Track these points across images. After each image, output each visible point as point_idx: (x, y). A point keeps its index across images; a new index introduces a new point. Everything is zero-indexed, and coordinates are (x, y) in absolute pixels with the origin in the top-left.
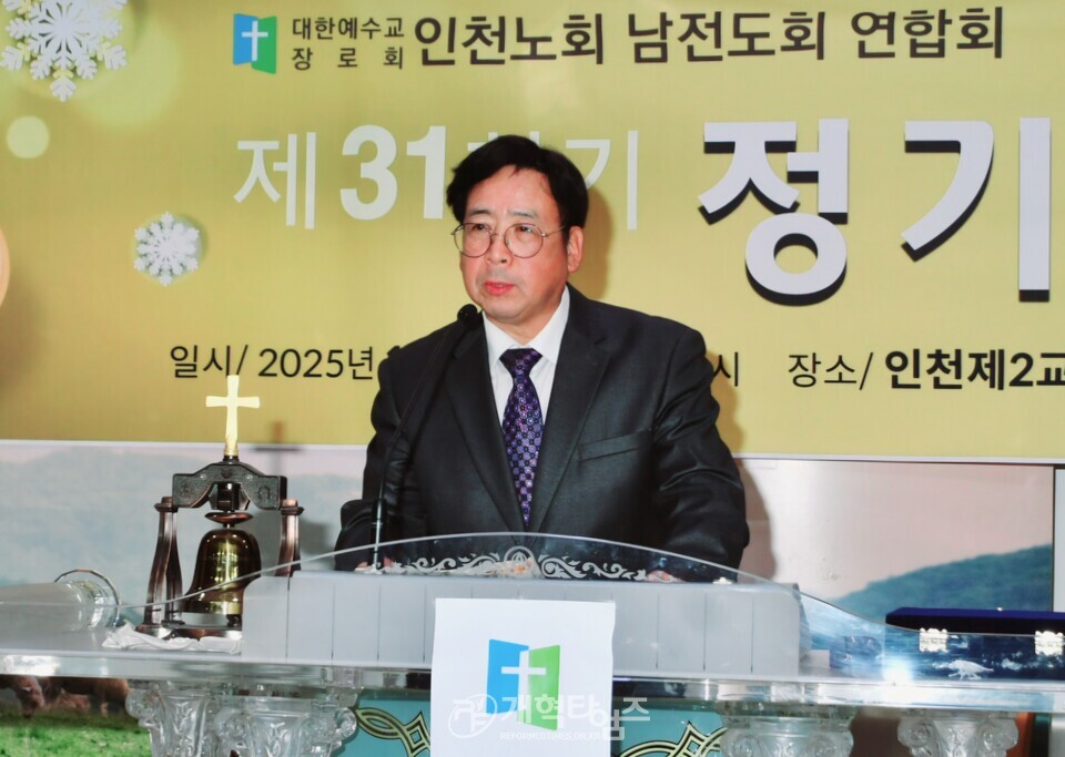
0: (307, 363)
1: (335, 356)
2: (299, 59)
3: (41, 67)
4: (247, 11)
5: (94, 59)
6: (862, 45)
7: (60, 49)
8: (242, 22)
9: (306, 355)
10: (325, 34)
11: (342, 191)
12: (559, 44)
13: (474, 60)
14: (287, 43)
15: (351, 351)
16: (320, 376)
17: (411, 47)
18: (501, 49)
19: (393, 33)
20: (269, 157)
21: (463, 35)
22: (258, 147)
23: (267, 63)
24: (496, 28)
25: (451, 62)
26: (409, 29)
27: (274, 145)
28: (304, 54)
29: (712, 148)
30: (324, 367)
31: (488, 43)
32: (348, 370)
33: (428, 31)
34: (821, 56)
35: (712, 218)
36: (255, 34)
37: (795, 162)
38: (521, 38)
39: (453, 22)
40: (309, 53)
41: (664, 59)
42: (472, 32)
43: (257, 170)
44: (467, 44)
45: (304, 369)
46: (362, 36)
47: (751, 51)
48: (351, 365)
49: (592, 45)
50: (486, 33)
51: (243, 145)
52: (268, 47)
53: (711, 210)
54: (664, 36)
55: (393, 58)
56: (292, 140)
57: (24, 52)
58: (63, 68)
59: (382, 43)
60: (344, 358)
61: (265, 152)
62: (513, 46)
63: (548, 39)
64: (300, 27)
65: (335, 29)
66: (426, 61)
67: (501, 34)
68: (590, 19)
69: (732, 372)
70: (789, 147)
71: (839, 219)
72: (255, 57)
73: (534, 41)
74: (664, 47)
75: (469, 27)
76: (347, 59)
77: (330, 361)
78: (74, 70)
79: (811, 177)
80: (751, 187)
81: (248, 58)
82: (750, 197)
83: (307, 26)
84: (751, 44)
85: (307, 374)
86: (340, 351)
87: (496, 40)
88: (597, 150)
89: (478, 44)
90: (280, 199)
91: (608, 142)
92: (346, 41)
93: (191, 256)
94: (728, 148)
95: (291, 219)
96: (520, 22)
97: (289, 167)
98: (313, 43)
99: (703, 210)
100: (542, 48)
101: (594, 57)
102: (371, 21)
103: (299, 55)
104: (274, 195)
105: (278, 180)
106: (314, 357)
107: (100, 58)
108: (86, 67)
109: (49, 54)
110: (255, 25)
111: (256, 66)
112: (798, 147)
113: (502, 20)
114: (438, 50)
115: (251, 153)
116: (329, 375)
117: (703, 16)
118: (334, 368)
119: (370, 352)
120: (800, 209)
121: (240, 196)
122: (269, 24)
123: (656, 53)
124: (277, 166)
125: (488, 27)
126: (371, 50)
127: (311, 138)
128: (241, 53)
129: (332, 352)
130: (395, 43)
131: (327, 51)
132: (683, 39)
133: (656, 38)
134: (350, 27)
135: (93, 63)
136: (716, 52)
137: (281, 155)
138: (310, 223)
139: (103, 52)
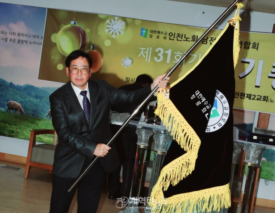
3: (111, 33)
4: (144, 28)
7: (114, 30)
8: (142, 29)
10: (155, 33)
11: (155, 57)
12: (191, 39)
13: (177, 40)
14: (149, 33)
17: (168, 37)
18: (182, 39)
19: (165, 34)
20: (144, 51)
21: (176, 36)
22: (143, 49)
23: (145, 36)
24: (181, 35)
25: (174, 40)
26: (168, 34)
27: (145, 49)
28: (151, 36)
31: (180, 38)
33: (171, 34)
36: (144, 32)
38: (185, 38)
39: (175, 34)
40: (152, 36)
41: (206, 44)
42: (177, 36)
43: (142, 52)
44: (177, 37)
46: (161, 34)
49: (196, 40)
50: (180, 36)
51: (140, 48)
52: (146, 34)
54: (207, 40)
55: (165, 38)
56: (148, 48)
57: (109, 30)
58: (114, 33)
59: (163, 35)
61: (144, 50)
62: (183, 38)
63: (189, 38)
64: (151, 31)
65: (157, 32)
66: (170, 39)
67: (182, 37)
68: (196, 36)
72: (144, 35)
73: (187, 38)
74: (207, 42)
75: (177, 35)
76: (158, 37)
78: (116, 34)
83: (152, 31)
89: (178, 38)
91: (196, 55)
92: (158, 34)
93: (130, 64)
95: (146, 60)
96: (185, 35)
97: (147, 52)
98: (153, 34)
100: (188, 39)
102: (162, 32)
104: (144, 56)
105: (145, 54)
108: (118, 33)
109: (112, 31)
110: (144, 30)
113: (182, 34)
114: (172, 38)
115: (141, 50)
117: (213, 38)
121: (139, 56)
122: (146, 30)
124: (145, 52)
125: (180, 35)
126: (162, 36)
127: (151, 48)
128: (142, 34)
130: (165, 36)
131: (155, 36)
132: (210, 41)
133: (206, 40)
134: (159, 32)
137: (146, 51)
138: (149, 62)
139: (121, 31)
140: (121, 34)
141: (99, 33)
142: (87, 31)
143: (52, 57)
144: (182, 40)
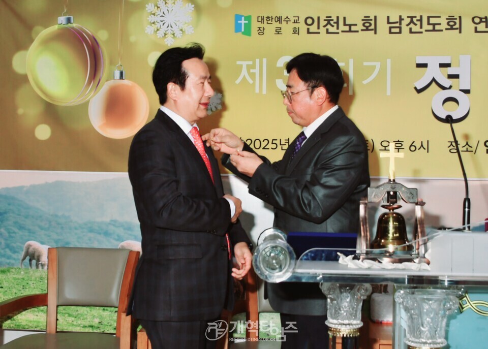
0: (263, 144)
1: (274, 142)
2: (260, 31)
3: (161, 34)
4: (239, 13)
5: (181, 30)
6: (476, 28)
7: (168, 27)
8: (238, 17)
9: (263, 141)
10: (270, 22)
11: (277, 80)
12: (360, 27)
13: (328, 32)
14: (255, 25)
15: (280, 140)
16: (268, 149)
17: (303, 28)
18: (338, 28)
19: (295, 22)
20: (249, 67)
21: (323, 23)
22: (244, 64)
23: (248, 32)
24: (335, 20)
25: (319, 33)
26: (302, 20)
27: (251, 63)
28: (262, 29)
29: (419, 66)
30: (270, 146)
31: (333, 26)
32: (279, 147)
33: (309, 21)
34: (460, 32)
35: (419, 91)
36: (243, 22)
37: (451, 71)
38: (345, 24)
39: (319, 18)
40: (264, 29)
41: (400, 32)
42: (326, 22)
43: (244, 72)
44: (324, 26)
45: (262, 146)
46: (284, 23)
47: (434, 30)
48: (281, 144)
49: (373, 27)
50: (332, 22)
51: (238, 63)
52: (248, 27)
53: (419, 88)
54: (400, 24)
55: (296, 31)
56: (258, 61)
57: (154, 27)
58: (169, 33)
59: (291, 25)
60: (278, 142)
61: (247, 65)
63: (356, 25)
64: (260, 19)
65: (274, 20)
66: (309, 32)
67: (337, 23)
68: (373, 18)
69: (426, 147)
70: (448, 65)
71: (467, 92)
72: (243, 30)
73: (350, 26)
74: (400, 28)
75: (325, 20)
76: (278, 31)
77: (272, 143)
78: (174, 34)
79: (457, 76)
80: (434, 80)
81: (241, 31)
82: (434, 84)
83: (263, 19)
84: (434, 27)
85: (264, 148)
86: (276, 140)
87: (335, 25)
88: (375, 66)
89: (329, 27)
90: (253, 83)
91: (379, 63)
92: (278, 25)
93: (219, 104)
94: (425, 65)
95: (257, 90)
96: (345, 18)
97: (256, 71)
98: (265, 25)
99: (416, 88)
100: (353, 28)
101: (373, 32)
102: (287, 17)
103: (260, 29)
104: (251, 81)
105: (252, 76)
106: (266, 142)
107: (183, 30)
108: (178, 33)
109: (164, 28)
110: (243, 18)
111: (243, 33)
112: (452, 65)
113: (338, 18)
114: (313, 28)
115: (241, 66)
116: (272, 148)
117: (415, 17)
118: (274, 146)
119: (288, 140)
120: (452, 88)
121: (238, 82)
122: (248, 18)
123: (397, 30)
124: (252, 71)
125: (333, 20)
126: (287, 28)
127: (265, 60)
128: (238, 28)
129: (273, 140)
130: (296, 25)
131: (270, 28)
132: (408, 25)
133: (397, 25)
134: (279, 19)
135: (181, 32)
136: (421, 30)
137: (253, 67)
138: (264, 92)
139: (185, 28)
140: (186, 33)
141: (133, 39)
142: (102, 36)
143: (20, 111)
144: (339, 31)
